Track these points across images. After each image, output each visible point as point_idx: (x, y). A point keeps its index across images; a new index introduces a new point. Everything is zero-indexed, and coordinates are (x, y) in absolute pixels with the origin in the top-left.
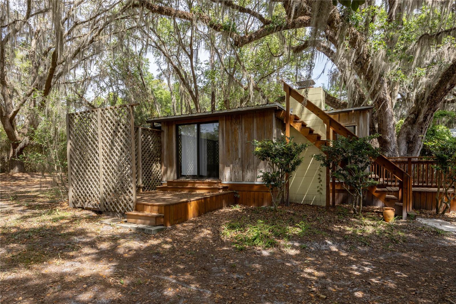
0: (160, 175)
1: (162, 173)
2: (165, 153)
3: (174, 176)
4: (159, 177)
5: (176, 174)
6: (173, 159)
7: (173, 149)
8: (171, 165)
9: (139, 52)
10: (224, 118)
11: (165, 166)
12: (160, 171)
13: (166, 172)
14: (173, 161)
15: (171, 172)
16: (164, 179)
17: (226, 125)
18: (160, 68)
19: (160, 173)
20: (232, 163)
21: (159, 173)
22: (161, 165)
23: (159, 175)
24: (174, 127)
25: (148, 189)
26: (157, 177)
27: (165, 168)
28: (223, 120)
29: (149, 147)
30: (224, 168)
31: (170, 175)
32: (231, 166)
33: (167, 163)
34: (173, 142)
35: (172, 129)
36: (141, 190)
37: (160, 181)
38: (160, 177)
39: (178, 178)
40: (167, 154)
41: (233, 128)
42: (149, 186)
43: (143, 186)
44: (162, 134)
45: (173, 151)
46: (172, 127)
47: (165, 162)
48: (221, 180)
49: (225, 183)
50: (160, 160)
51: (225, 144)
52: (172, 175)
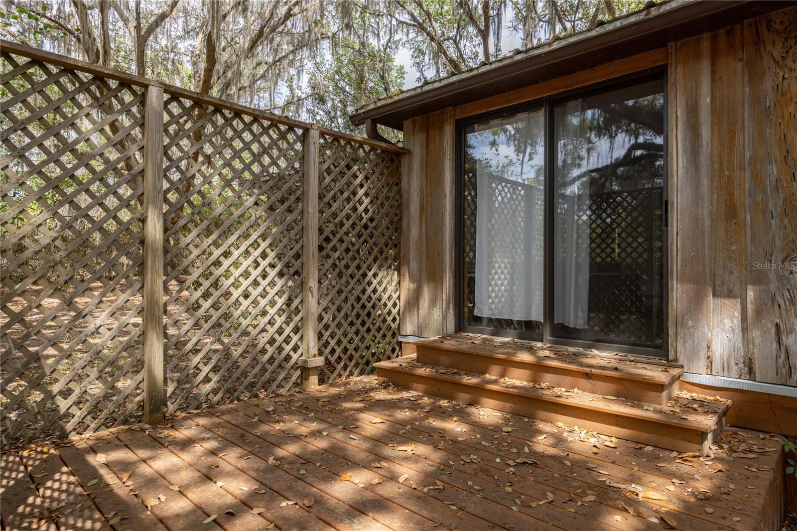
0: (395, 311)
1: (401, 304)
2: (414, 232)
3: (444, 318)
4: (390, 319)
5: (451, 311)
6: (441, 254)
7: (443, 218)
8: (435, 278)
9: (383, 46)
10: (706, 46)
11: (412, 279)
12: (395, 296)
13: (414, 301)
14: (442, 262)
15: (433, 303)
16: (409, 328)
17: (713, 81)
18: (423, 75)
19: (395, 305)
20: (759, 279)
21: (390, 304)
22: (399, 274)
23: (390, 313)
24: (449, 132)
25: (345, 367)
26: (384, 321)
27: (412, 286)
28: (698, 56)
29: (355, 209)
30: (696, 304)
31: (429, 313)
32: (751, 294)
33: (420, 271)
34: (443, 190)
35: (441, 141)
36: (314, 379)
37: (394, 335)
38: (394, 319)
39: (460, 327)
40: (420, 236)
41: (768, 84)
42: (351, 359)
43: (319, 361)
44: (405, 161)
45: (442, 224)
46: (441, 133)
47: (414, 264)
48: (682, 360)
49: (705, 379)
50: (395, 259)
51: (705, 181)
52: (437, 314)
